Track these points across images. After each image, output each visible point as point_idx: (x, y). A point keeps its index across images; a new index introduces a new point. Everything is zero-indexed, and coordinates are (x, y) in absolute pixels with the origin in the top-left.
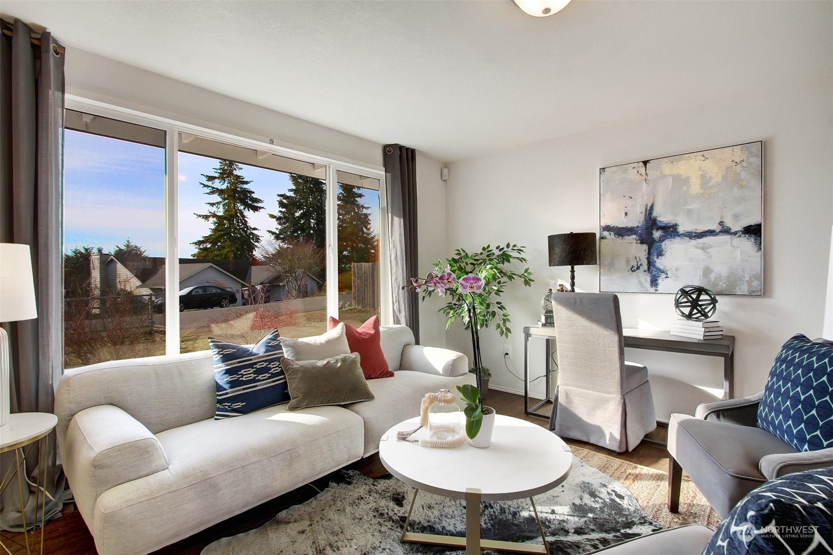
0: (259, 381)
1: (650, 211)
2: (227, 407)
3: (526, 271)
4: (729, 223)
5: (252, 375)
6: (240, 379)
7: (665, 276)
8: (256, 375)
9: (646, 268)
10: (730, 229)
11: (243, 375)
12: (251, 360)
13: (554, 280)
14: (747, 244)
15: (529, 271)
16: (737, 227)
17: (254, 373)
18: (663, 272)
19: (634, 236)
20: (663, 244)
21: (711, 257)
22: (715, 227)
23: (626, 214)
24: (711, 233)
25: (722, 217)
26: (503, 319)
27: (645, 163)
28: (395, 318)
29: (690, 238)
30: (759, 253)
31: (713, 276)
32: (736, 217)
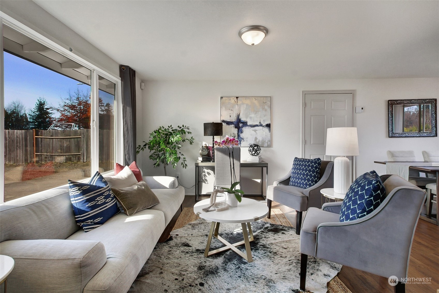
0: (107, 203)
1: (238, 116)
2: (90, 223)
3: (192, 138)
4: (262, 123)
5: (103, 200)
6: (97, 203)
7: (243, 141)
8: (105, 200)
9: (237, 138)
10: (262, 125)
11: (98, 201)
12: (101, 191)
13: (200, 142)
14: (266, 129)
15: (193, 138)
16: (264, 124)
17: (104, 198)
18: (243, 139)
19: (233, 125)
20: (243, 129)
21: (257, 134)
22: (258, 124)
23: (230, 116)
24: (257, 126)
25: (260, 120)
26: (183, 160)
27: (237, 98)
28: (126, 163)
29: (251, 127)
30: (270, 133)
31: (258, 140)
32: (264, 121)
